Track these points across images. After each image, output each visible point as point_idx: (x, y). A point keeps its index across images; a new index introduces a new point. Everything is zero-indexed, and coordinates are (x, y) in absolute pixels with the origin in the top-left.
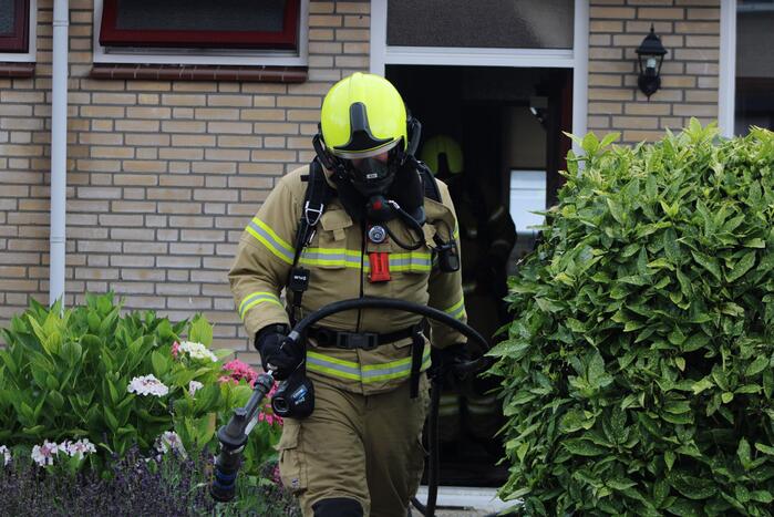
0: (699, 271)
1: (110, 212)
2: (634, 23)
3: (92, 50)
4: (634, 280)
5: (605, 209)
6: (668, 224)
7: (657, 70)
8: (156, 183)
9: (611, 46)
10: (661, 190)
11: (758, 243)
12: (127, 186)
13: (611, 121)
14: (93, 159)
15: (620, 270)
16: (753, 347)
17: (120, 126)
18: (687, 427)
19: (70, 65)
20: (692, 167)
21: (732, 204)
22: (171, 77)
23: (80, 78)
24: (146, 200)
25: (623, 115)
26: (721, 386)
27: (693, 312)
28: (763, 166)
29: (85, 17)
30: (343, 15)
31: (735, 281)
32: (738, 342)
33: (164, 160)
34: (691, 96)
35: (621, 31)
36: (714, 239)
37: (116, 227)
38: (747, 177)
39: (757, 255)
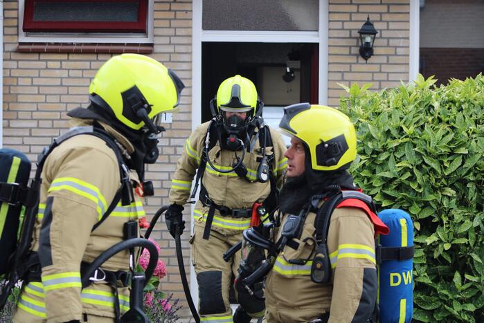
0: (427, 169)
1: (31, 136)
2: (356, 15)
3: (18, 35)
4: (387, 175)
5: (367, 131)
6: (408, 139)
7: (371, 44)
8: (59, 117)
9: (343, 29)
10: (401, 118)
11: (463, 151)
12: (41, 119)
13: (343, 76)
14: (20, 103)
15: (377, 168)
16: (462, 215)
17: (36, 82)
18: (422, 265)
19: (4, 44)
20: (420, 104)
21: (446, 126)
22: (68, 51)
23: (11, 52)
24: (53, 128)
25: (350, 71)
26: (443, 239)
27: (424, 194)
28: (463, 103)
29: (13, 14)
30: (175, 11)
31: (450, 175)
32: (453, 212)
33: (64, 103)
34: (392, 59)
35: (348, 19)
36: (436, 148)
37: (35, 145)
38: (454, 109)
39: (463, 158)
